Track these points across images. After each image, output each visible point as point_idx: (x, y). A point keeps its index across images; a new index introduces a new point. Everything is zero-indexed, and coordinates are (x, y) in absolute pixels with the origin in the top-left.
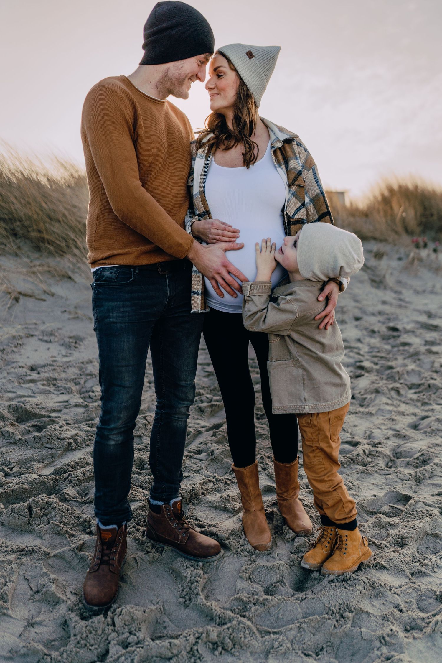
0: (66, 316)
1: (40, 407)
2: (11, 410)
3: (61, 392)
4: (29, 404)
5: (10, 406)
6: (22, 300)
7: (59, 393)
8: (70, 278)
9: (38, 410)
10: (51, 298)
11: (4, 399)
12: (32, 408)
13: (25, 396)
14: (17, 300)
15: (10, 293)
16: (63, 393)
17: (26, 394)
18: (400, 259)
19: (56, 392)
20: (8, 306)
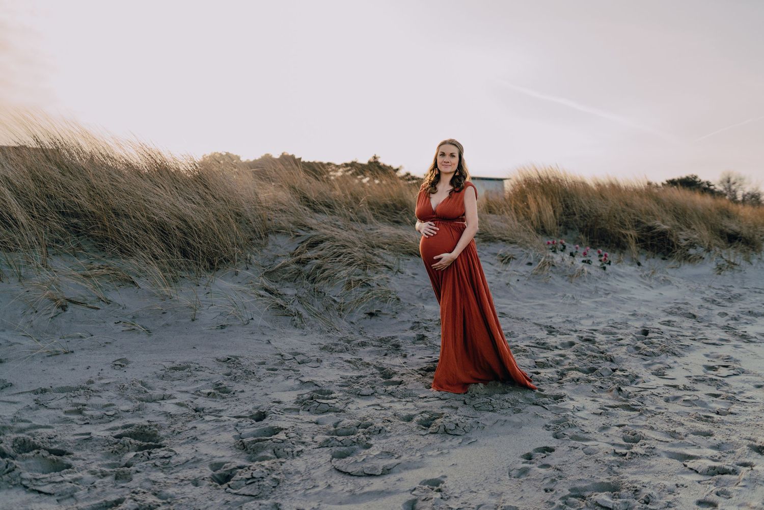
0: (121, 327)
1: (53, 440)
2: (16, 445)
3: (86, 421)
4: (40, 437)
5: (16, 440)
6: (71, 308)
7: (83, 423)
8: (133, 282)
9: (49, 445)
10: (106, 306)
11: (14, 430)
12: (42, 442)
13: (41, 427)
14: (64, 308)
15: (55, 300)
16: (88, 423)
17: (43, 425)
18: (530, 264)
19: (80, 422)
20: (52, 315)
